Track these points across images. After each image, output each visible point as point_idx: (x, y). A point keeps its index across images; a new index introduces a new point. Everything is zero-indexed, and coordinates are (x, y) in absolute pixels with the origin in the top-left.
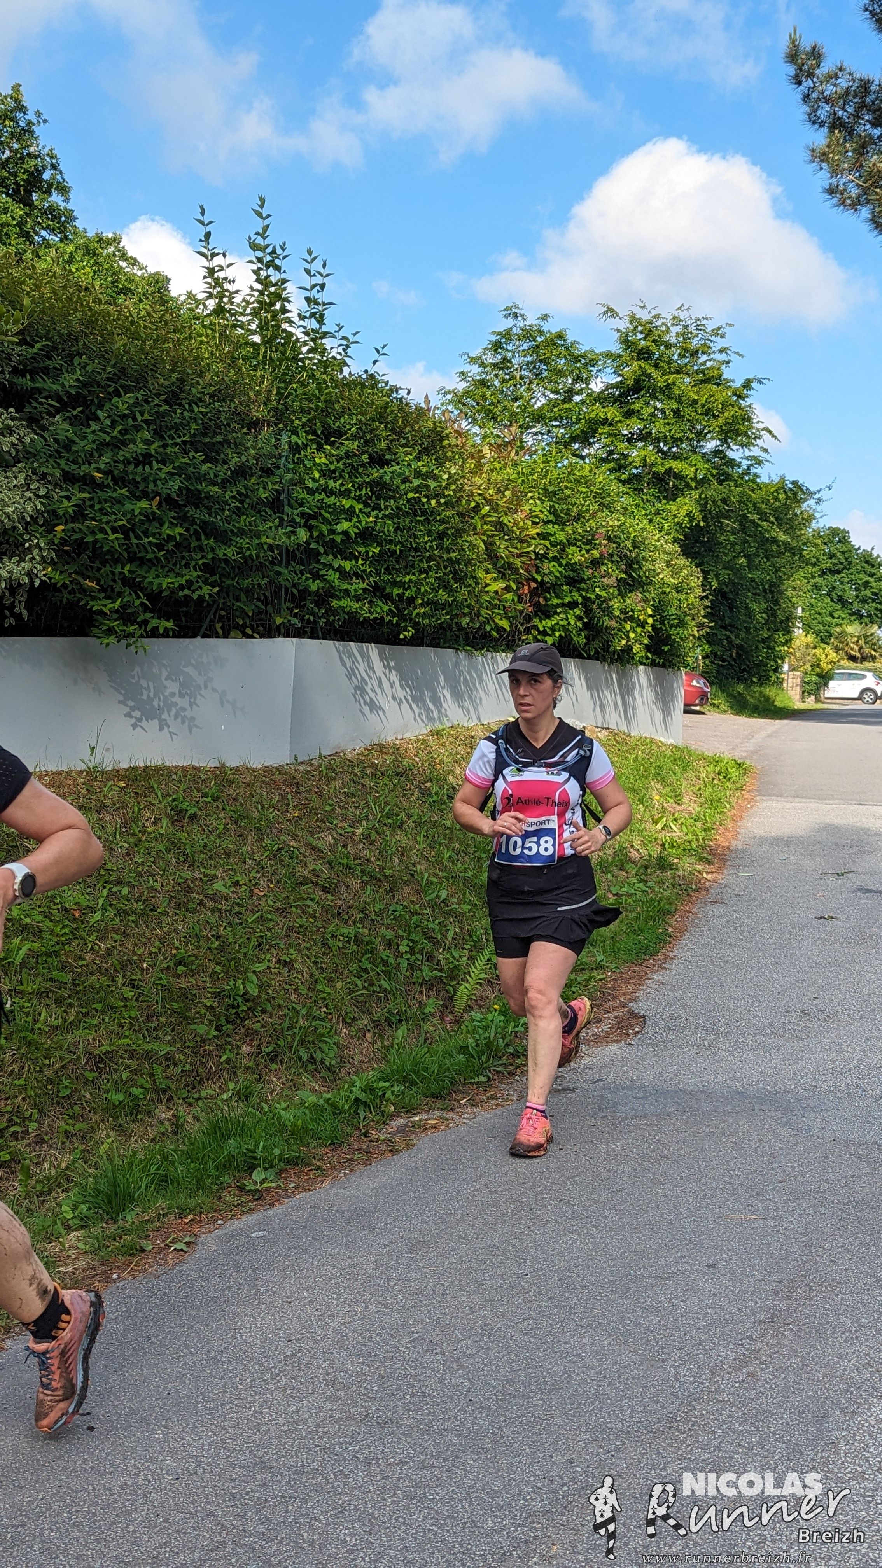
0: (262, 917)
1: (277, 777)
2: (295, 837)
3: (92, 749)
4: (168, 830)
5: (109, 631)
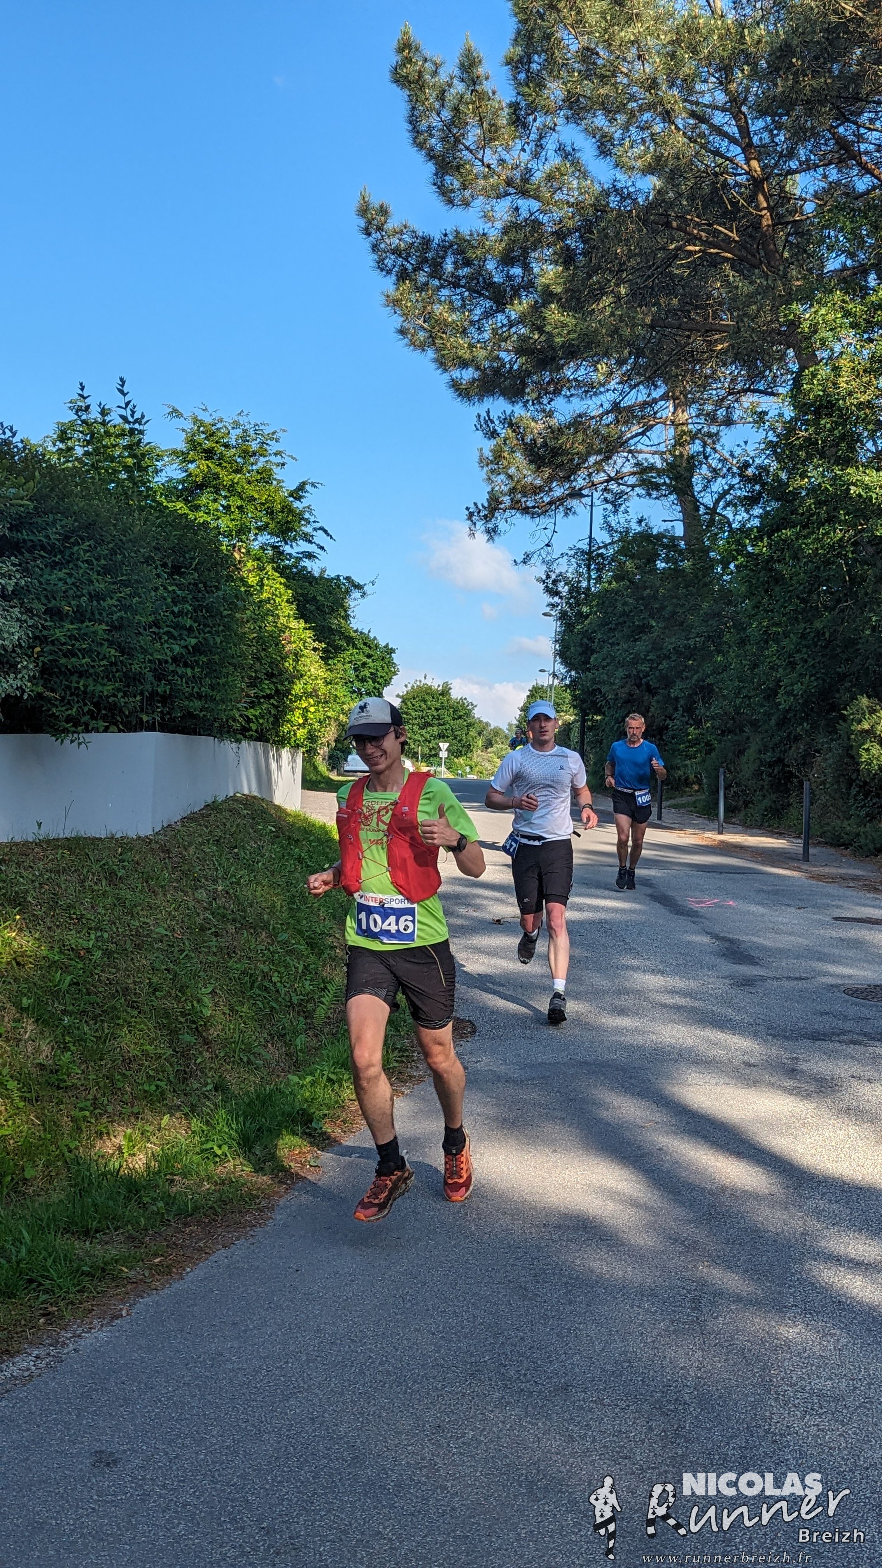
0: (187, 955)
1: (154, 846)
2: (186, 894)
3: (39, 825)
4: (107, 889)
5: (63, 731)
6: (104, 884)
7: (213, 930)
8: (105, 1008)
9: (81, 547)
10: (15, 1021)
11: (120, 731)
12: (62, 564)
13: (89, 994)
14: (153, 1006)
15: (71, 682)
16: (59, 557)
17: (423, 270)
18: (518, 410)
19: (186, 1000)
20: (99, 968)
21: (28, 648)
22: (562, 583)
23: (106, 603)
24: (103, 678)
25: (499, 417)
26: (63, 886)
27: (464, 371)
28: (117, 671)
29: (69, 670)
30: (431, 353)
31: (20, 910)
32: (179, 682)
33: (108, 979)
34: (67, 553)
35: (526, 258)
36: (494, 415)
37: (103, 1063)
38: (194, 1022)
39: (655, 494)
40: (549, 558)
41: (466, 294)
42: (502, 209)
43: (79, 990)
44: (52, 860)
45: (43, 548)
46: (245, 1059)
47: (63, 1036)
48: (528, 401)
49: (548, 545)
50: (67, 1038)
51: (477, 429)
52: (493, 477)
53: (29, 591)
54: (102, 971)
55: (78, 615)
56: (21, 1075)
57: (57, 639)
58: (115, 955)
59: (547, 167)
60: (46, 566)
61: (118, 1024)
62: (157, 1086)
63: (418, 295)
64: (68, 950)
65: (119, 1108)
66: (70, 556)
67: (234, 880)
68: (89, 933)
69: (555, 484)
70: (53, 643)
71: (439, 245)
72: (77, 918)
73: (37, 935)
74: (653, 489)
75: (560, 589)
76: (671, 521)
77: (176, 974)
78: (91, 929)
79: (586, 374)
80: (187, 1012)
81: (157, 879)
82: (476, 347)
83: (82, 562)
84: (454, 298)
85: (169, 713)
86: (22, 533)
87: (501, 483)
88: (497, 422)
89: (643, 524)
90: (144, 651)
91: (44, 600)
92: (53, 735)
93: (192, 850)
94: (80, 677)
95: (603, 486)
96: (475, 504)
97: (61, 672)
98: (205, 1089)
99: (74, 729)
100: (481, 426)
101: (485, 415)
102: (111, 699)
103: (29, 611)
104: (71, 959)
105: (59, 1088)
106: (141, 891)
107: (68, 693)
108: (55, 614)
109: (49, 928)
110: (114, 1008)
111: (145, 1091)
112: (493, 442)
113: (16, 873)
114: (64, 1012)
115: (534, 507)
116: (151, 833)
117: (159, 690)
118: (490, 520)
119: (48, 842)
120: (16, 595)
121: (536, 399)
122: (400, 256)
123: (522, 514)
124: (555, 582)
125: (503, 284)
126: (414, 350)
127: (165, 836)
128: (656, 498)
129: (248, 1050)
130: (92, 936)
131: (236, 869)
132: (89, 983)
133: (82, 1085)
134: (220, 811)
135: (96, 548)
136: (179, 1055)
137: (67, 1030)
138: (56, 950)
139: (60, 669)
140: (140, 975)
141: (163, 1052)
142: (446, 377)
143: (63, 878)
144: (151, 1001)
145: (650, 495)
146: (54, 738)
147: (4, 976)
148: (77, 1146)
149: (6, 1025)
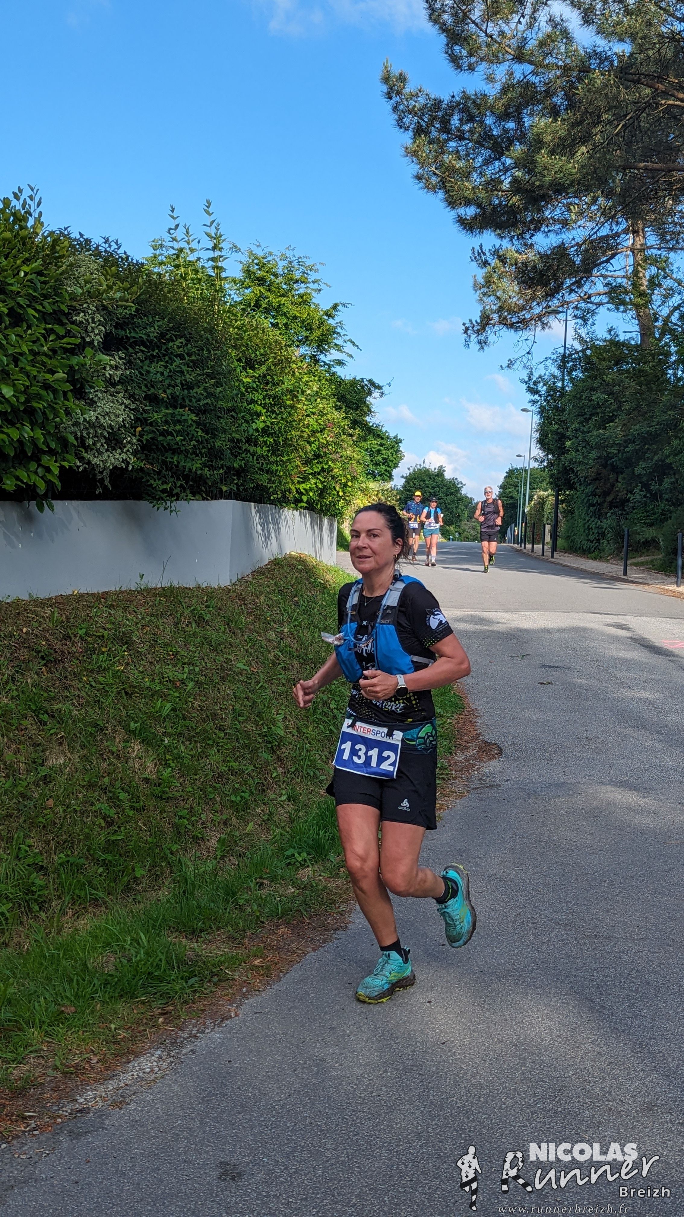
0: (262, 686)
2: (259, 634)
3: (142, 576)
4: (197, 630)
5: (159, 499)
6: (194, 626)
7: (282, 665)
8: (198, 730)
9: (176, 343)
10: (125, 741)
11: (204, 499)
12: (159, 357)
13: (184, 719)
14: (236, 728)
15: (167, 458)
16: (157, 351)
17: (434, 127)
18: (506, 244)
19: (262, 724)
20: (192, 697)
21: (132, 427)
22: (541, 384)
23: (194, 391)
24: (191, 455)
25: (490, 250)
26: (161, 628)
27: (467, 209)
28: (204, 448)
29: (164, 447)
30: (441, 194)
31: (127, 648)
32: (251, 459)
33: (200, 706)
34: (163, 349)
35: (520, 113)
36: (486, 249)
37: (197, 777)
38: (270, 742)
39: (622, 308)
40: (529, 363)
41: (470, 145)
42: (501, 72)
43: (177, 715)
44: (152, 606)
45: (143, 343)
46: (312, 774)
47: (164, 754)
48: (514, 236)
49: (528, 353)
50: (168, 757)
51: (472, 260)
52: (484, 298)
53: (132, 380)
54: (194, 699)
55: (172, 401)
56: (130, 787)
57: (156, 421)
58: (205, 686)
59: (540, 35)
60: (146, 359)
61: (209, 745)
62: (241, 797)
63: (431, 146)
64: (167, 681)
65: (211, 816)
66: (165, 350)
67: (297, 623)
68: (183, 667)
69: (535, 303)
70: (151, 423)
71: (448, 105)
72: (173, 655)
73: (141, 669)
74: (620, 304)
75: (539, 389)
76: (630, 332)
77: (254, 702)
78: (184, 664)
79: (562, 214)
80: (264, 734)
81: (236, 622)
82: (478, 188)
83: (175, 356)
84: (460, 148)
85: (242, 485)
86: (125, 330)
87: (491, 304)
88: (488, 254)
89: (612, 333)
90: (224, 431)
91: (143, 387)
92: (151, 503)
93: (262, 598)
94: (173, 453)
95: (574, 305)
96: (471, 321)
97: (158, 448)
98: (280, 799)
99: (168, 498)
100: (475, 258)
101: (479, 248)
102: (199, 472)
103: (131, 397)
104: (169, 689)
105: (161, 798)
106: (224, 632)
107: (164, 467)
108: (153, 399)
109: (151, 663)
110: (205, 730)
111: (232, 801)
112: (485, 270)
113: (123, 617)
114: (165, 734)
115: (518, 323)
116: (229, 583)
117: (236, 465)
118: (482, 334)
119: (148, 590)
120: (122, 383)
121: (520, 234)
122: (415, 114)
123: (507, 328)
124: (535, 383)
125: (502, 135)
126: (427, 192)
127: (241, 586)
128: (623, 312)
129: (313, 765)
130: (186, 670)
131: (298, 614)
132: (184, 709)
133: (181, 796)
134: (282, 567)
135: (186, 345)
136: (258, 770)
137: (168, 749)
138: (157, 681)
139: (157, 446)
140: (225, 703)
141: (245, 768)
142: (453, 214)
143: (161, 621)
144: (235, 725)
145: (618, 309)
146: (152, 505)
147: (114, 702)
148: (178, 849)
149: (117, 745)
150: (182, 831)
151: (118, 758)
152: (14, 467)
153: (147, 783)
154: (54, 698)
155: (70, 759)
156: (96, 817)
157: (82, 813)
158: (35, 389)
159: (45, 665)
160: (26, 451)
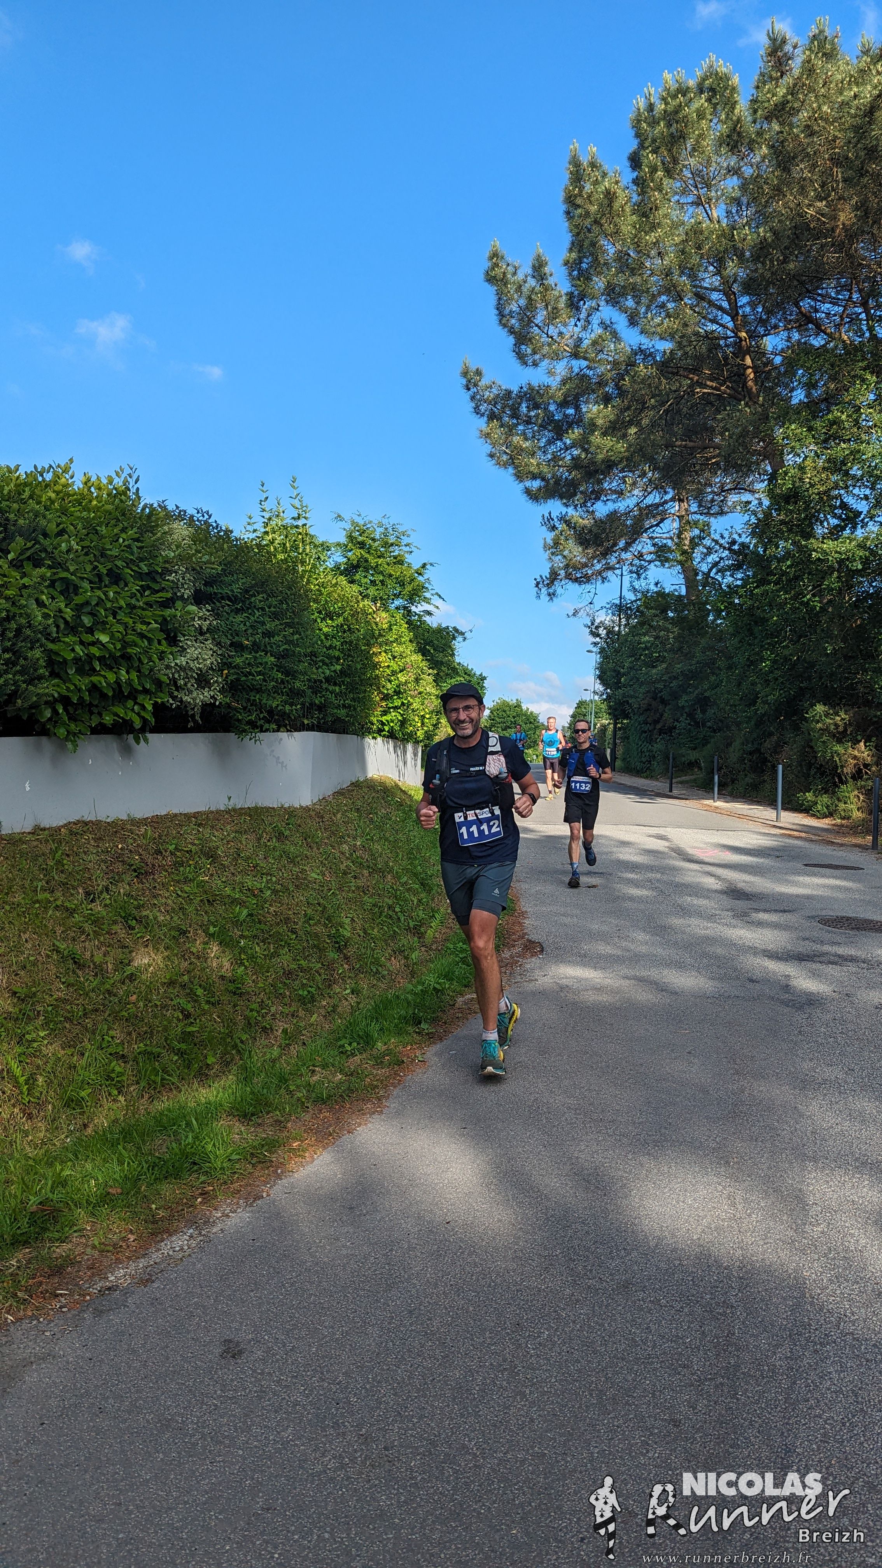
6: (274, 841)
8: (272, 933)
10: (205, 943)
16: (241, 605)
18: (571, 511)
21: (218, 670)
25: (557, 516)
27: (533, 482)
30: (510, 470)
31: (212, 861)
32: (330, 696)
35: (577, 401)
36: (554, 514)
37: (269, 974)
39: (667, 565)
45: (228, 598)
47: (240, 954)
48: (577, 504)
50: (243, 956)
51: (542, 526)
52: (553, 557)
53: (219, 629)
54: (270, 905)
56: (207, 984)
60: (231, 611)
62: (309, 992)
63: (502, 430)
65: (280, 1008)
69: (596, 561)
70: (235, 666)
71: (517, 395)
74: (665, 562)
75: (600, 632)
76: (678, 584)
82: (542, 465)
86: (213, 587)
87: (558, 561)
88: (555, 520)
89: (658, 586)
91: (229, 636)
96: (541, 576)
100: (545, 523)
101: (547, 515)
103: (218, 644)
105: (235, 994)
111: (300, 995)
112: (553, 534)
114: (242, 936)
115: (581, 577)
118: (551, 587)
120: (210, 632)
121: (583, 503)
122: (491, 403)
124: (597, 628)
125: (562, 420)
133: (253, 991)
137: (243, 950)
142: (521, 486)
145: (663, 566)
147: (197, 910)
148: (247, 1039)
149: (198, 946)
150: (253, 1021)
151: (199, 958)
152: (113, 705)
153: (223, 980)
154: (143, 906)
155: (154, 960)
156: (175, 1010)
157: (164, 1007)
158: (131, 638)
159: (137, 876)
160: (123, 693)
